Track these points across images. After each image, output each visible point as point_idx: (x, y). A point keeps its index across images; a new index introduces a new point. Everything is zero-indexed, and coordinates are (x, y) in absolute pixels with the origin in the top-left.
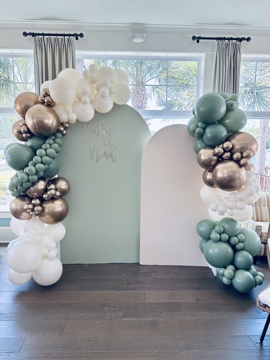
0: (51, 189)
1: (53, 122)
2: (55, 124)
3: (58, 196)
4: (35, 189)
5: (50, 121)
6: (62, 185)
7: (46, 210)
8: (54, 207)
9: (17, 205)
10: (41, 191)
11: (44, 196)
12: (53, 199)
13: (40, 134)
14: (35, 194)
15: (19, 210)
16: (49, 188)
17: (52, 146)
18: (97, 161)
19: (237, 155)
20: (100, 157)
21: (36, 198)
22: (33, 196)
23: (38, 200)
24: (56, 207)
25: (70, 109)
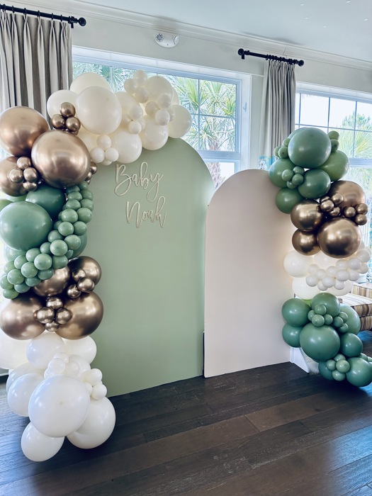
5: (80, 161)
6: (91, 269)
7: (74, 316)
8: (85, 310)
9: (16, 314)
10: (62, 283)
11: (70, 292)
14: (51, 290)
15: (21, 322)
19: (349, 211)
20: (142, 219)
21: (54, 297)
22: (47, 294)
23: (58, 300)
24: (87, 308)
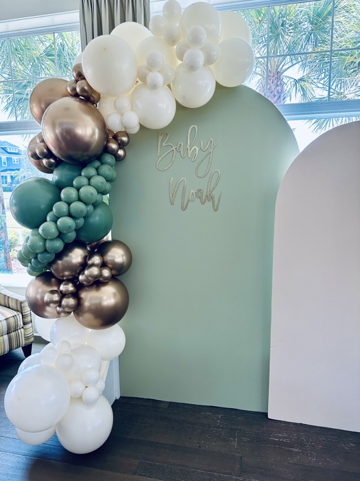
0: (93, 265)
1: (94, 134)
2: (97, 136)
3: (106, 278)
4: (66, 264)
5: (87, 130)
6: (117, 255)
7: (87, 304)
8: (101, 299)
10: (77, 267)
11: (81, 278)
12: (98, 283)
13: (70, 158)
16: (90, 262)
17: (92, 180)
18: (184, 209)
20: (189, 200)
21: (68, 281)
22: (63, 276)
23: (71, 285)
24: (105, 298)
25: (125, 102)
